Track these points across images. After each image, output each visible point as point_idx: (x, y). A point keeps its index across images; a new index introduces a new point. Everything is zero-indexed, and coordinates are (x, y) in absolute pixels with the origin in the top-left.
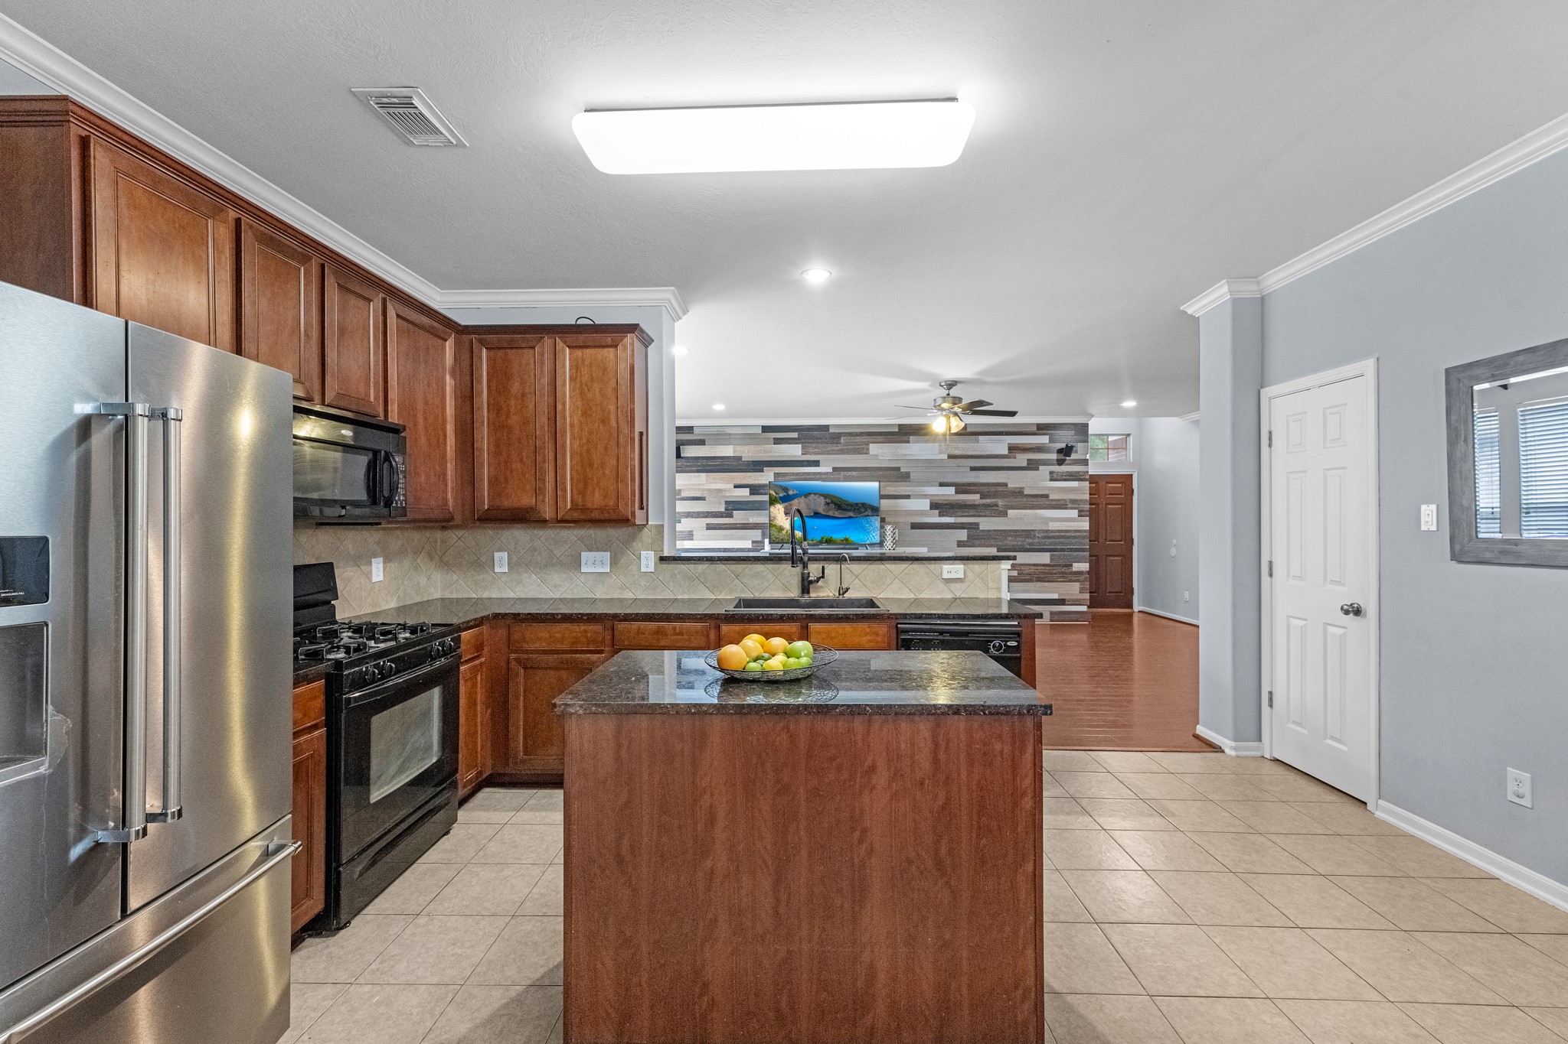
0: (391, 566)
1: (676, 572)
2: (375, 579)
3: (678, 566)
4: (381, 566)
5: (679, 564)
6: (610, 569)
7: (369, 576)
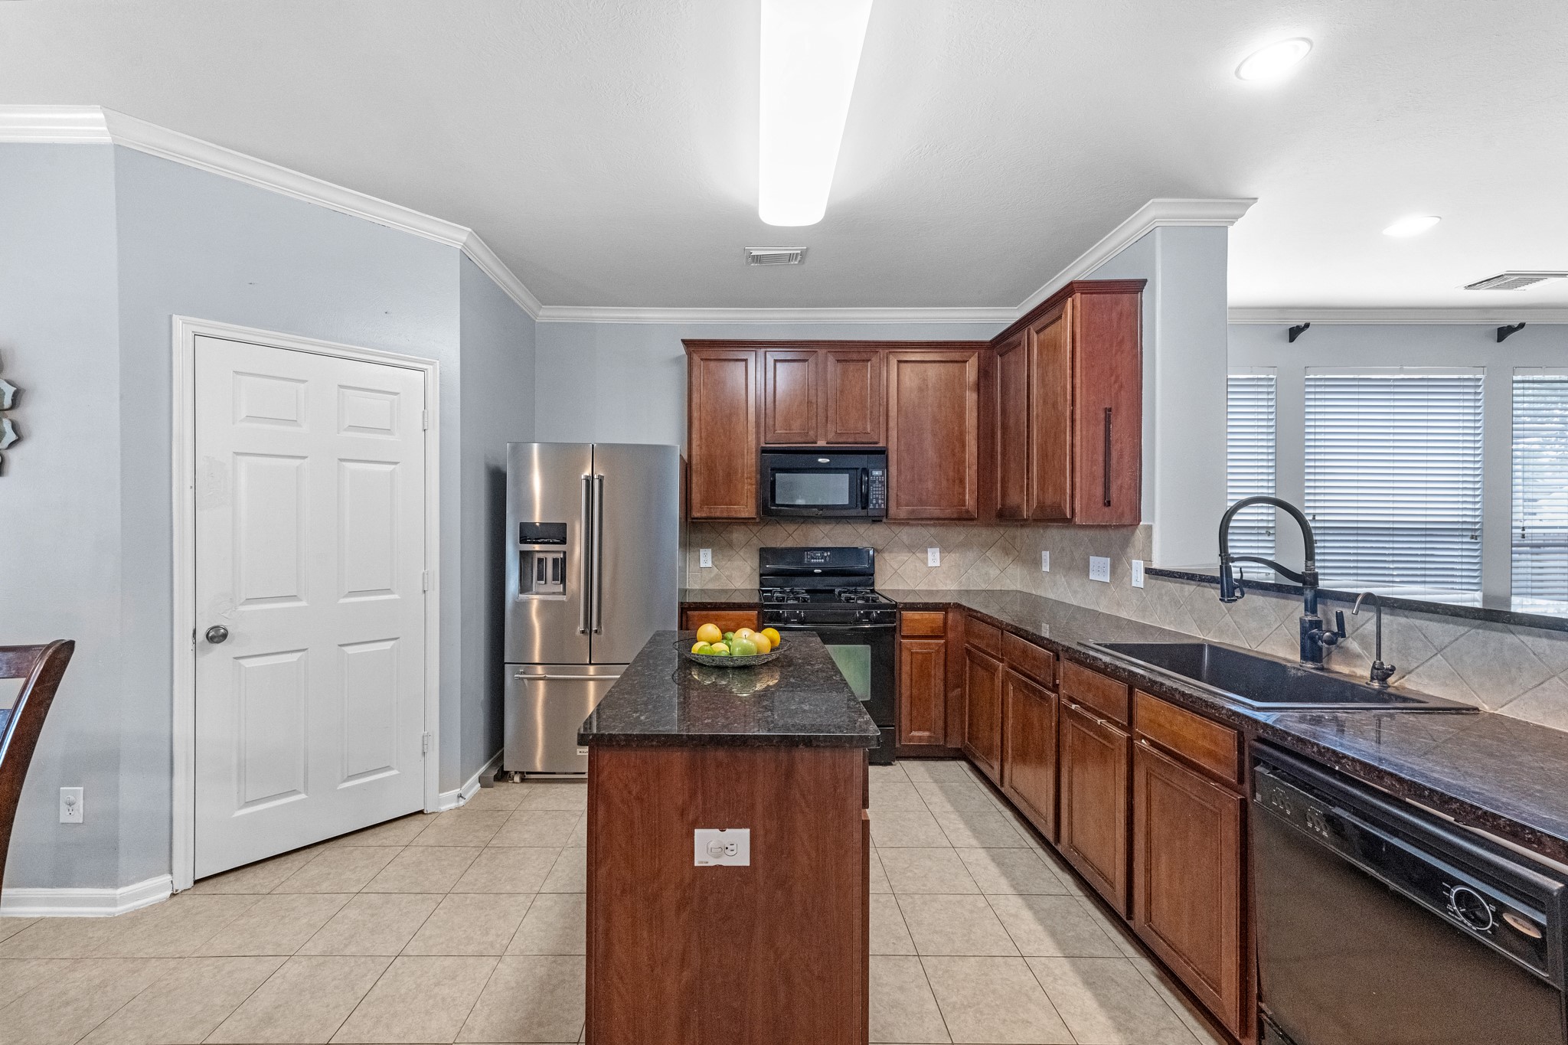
0: (954, 557)
1: (1163, 592)
2: (931, 564)
3: (1165, 583)
4: (938, 555)
5: (1165, 581)
6: (1110, 579)
7: (925, 562)
